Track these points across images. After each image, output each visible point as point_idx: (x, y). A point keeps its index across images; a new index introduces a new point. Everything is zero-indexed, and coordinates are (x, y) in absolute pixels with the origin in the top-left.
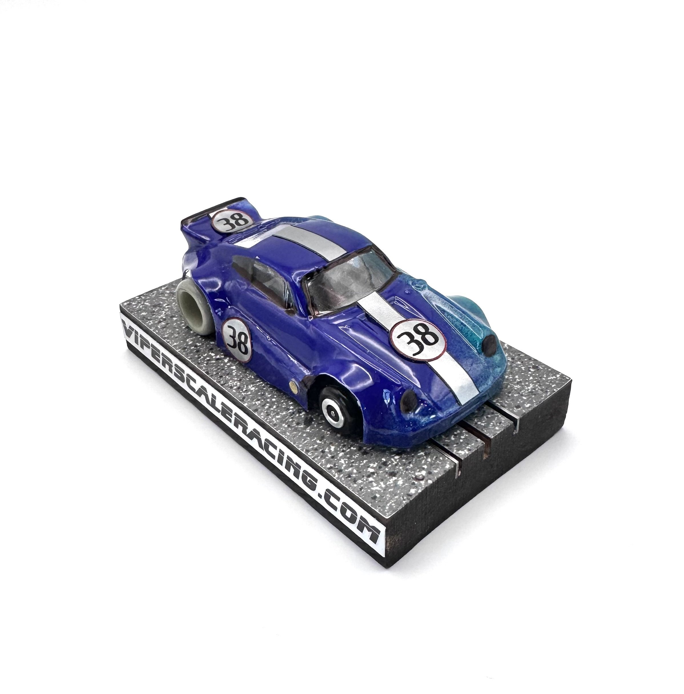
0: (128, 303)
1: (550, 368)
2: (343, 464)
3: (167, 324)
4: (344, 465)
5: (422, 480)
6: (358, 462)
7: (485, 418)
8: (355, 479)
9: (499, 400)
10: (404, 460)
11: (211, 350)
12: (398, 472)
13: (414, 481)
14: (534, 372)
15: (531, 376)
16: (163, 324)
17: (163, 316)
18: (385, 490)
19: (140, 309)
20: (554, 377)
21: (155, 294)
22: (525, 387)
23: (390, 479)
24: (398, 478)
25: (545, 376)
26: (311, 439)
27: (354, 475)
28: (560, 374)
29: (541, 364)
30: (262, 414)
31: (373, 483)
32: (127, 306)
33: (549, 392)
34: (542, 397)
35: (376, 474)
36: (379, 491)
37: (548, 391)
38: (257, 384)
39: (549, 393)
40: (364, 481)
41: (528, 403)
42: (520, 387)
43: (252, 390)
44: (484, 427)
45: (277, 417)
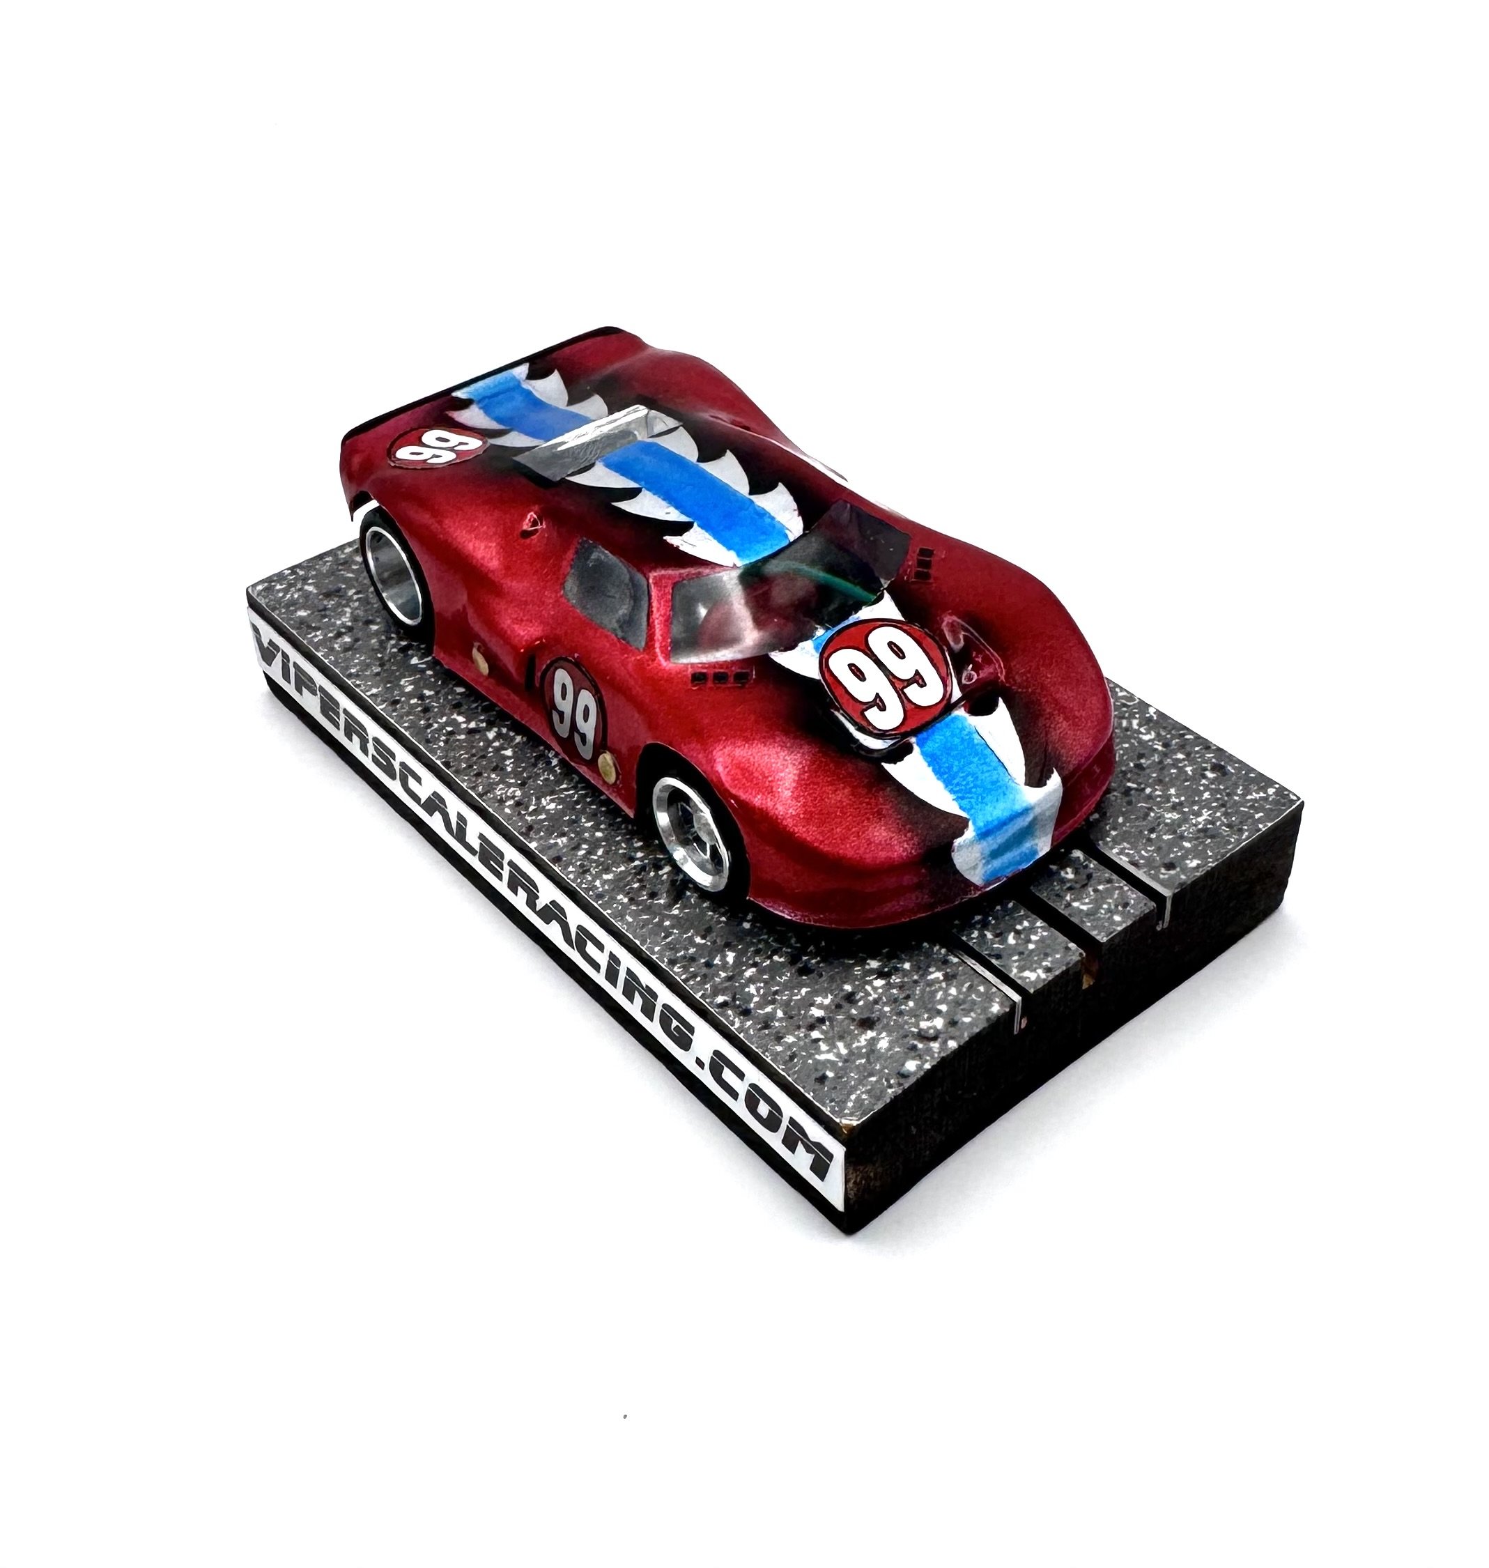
0: (266, 584)
1: (1253, 770)
2: (753, 996)
3: (356, 640)
4: (756, 999)
5: (935, 1039)
6: (786, 993)
7: (1092, 893)
8: (778, 1032)
9: (1125, 848)
10: (895, 991)
11: (457, 707)
12: (879, 1019)
13: (916, 1042)
14: (1212, 781)
15: (1205, 791)
16: (347, 639)
17: (347, 620)
18: (846, 1061)
19: (293, 603)
20: (1262, 794)
21: (328, 564)
22: (1192, 817)
23: (860, 1035)
24: (878, 1034)
25: (1239, 792)
26: (681, 934)
27: (777, 1024)
28: (1277, 786)
29: (1231, 759)
30: (571, 869)
31: (821, 1043)
32: (263, 593)
33: (1246, 831)
34: (1229, 842)
35: (827, 1023)
36: (832, 1064)
37: (1246, 827)
38: (563, 796)
39: (1246, 833)
40: (799, 1038)
41: (1194, 858)
42: (1177, 816)
43: (549, 810)
44: (1089, 914)
45: (606, 877)
